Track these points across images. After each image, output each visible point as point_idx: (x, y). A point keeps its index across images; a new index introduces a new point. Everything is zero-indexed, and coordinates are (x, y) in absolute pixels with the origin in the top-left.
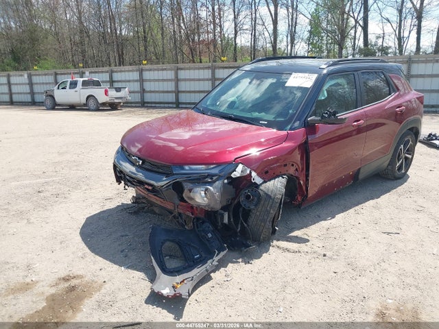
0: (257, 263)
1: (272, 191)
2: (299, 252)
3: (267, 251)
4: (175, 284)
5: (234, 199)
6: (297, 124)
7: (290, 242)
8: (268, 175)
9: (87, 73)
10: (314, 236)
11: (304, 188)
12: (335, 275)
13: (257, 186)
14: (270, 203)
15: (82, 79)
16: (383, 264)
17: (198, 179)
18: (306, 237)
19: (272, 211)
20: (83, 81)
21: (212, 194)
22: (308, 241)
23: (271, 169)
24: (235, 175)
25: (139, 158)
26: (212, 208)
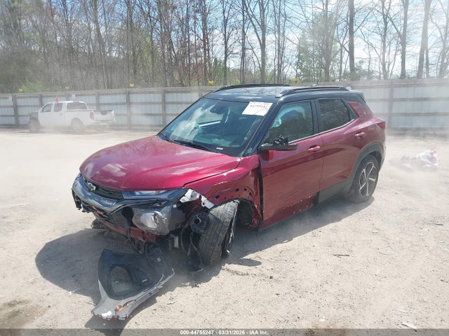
0: (204, 286)
1: (221, 216)
2: (247, 274)
3: (216, 274)
4: (118, 307)
5: (183, 224)
6: (250, 150)
7: (241, 264)
8: (218, 199)
9: (74, 96)
10: (266, 258)
11: (259, 211)
12: (277, 296)
13: (207, 210)
14: (220, 227)
15: (67, 102)
16: (325, 286)
17: (148, 204)
18: (258, 260)
19: (221, 235)
20: (68, 104)
21: (161, 219)
22: (259, 263)
23: (222, 194)
24: (184, 200)
25: (94, 184)
26: (160, 233)
